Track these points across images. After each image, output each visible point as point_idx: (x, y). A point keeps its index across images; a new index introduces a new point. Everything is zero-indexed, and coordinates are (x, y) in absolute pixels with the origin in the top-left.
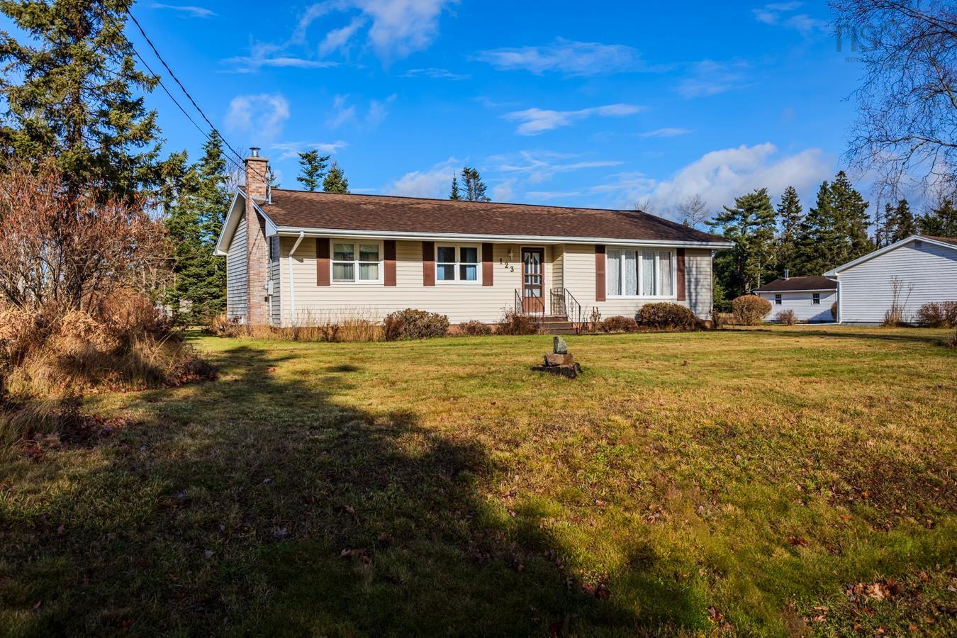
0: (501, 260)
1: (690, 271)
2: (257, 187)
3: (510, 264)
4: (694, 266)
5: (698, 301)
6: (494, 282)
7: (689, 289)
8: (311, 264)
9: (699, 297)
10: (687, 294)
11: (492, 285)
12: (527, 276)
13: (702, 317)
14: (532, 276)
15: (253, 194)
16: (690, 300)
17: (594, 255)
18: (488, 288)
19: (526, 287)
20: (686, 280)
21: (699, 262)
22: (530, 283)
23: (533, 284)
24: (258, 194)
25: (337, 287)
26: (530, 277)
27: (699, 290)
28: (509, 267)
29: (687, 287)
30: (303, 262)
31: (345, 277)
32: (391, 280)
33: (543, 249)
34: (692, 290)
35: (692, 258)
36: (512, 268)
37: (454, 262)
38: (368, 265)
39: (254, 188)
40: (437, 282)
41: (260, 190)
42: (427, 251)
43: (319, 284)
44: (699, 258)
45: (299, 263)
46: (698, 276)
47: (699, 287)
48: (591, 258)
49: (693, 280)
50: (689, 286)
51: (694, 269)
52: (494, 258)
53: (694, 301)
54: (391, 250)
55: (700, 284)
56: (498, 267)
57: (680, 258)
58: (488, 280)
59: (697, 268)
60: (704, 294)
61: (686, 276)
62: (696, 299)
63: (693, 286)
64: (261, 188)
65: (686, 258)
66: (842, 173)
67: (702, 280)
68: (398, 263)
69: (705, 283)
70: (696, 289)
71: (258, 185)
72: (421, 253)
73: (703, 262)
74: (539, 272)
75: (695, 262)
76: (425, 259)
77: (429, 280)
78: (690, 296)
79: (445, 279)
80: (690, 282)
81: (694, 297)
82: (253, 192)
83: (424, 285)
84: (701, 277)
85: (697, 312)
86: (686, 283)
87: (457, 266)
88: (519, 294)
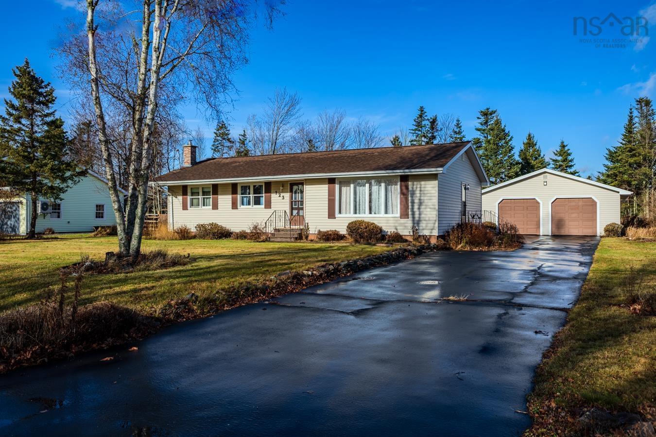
0: (276, 192)
1: (413, 194)
3: (282, 194)
4: (418, 189)
5: (422, 219)
6: (272, 206)
7: (413, 209)
8: (180, 199)
9: (423, 216)
10: (410, 213)
11: (271, 208)
12: (292, 202)
13: (426, 233)
14: (298, 201)
16: (414, 218)
17: (327, 186)
18: (268, 210)
20: (410, 201)
21: (423, 186)
22: (297, 206)
25: (191, 211)
26: (296, 202)
27: (421, 210)
29: (410, 207)
30: (177, 198)
31: (196, 205)
32: (215, 207)
33: (303, 183)
34: (416, 209)
35: (415, 183)
36: (283, 196)
37: (250, 194)
40: (239, 207)
42: (234, 188)
43: (183, 209)
44: (423, 183)
46: (422, 198)
47: (423, 207)
48: (325, 188)
49: (416, 201)
50: (413, 206)
51: (418, 192)
52: (272, 191)
53: (417, 219)
54: (215, 190)
55: (424, 204)
56: (274, 197)
57: (403, 183)
58: (268, 205)
59: (421, 191)
60: (428, 213)
61: (410, 198)
62: (419, 217)
63: (416, 207)
65: (410, 183)
67: (426, 201)
68: (220, 197)
69: (429, 204)
70: (419, 209)
72: (231, 190)
73: (427, 186)
74: (300, 199)
75: (419, 186)
76: (233, 194)
77: (234, 206)
78: (413, 214)
80: (413, 203)
81: (417, 216)
83: (232, 209)
84: (426, 198)
85: (421, 228)
86: (410, 204)
87: (251, 197)
88: (288, 214)
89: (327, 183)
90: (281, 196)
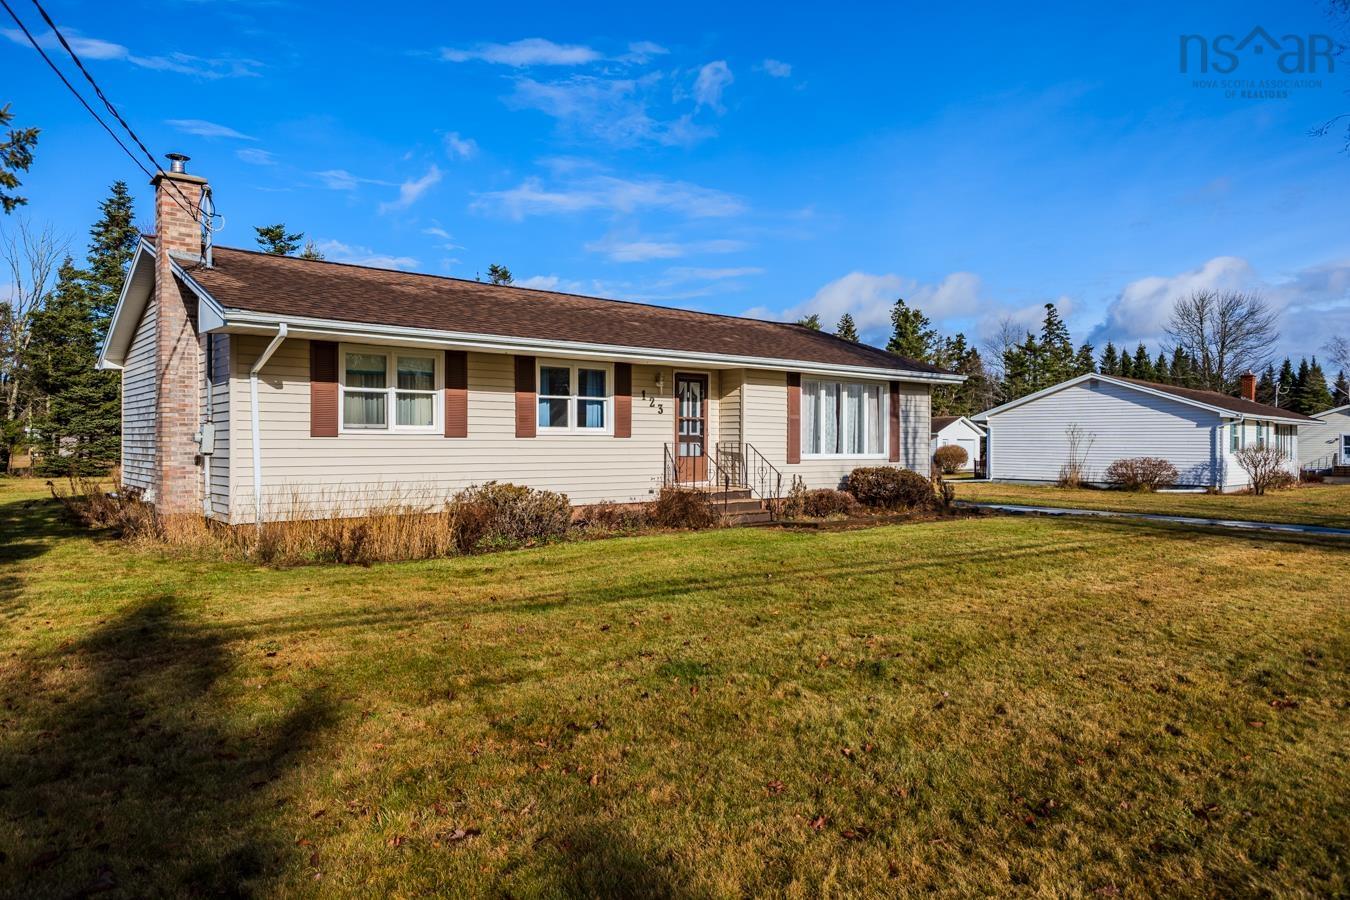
0: (644, 392)
1: (906, 417)
2: (180, 234)
3: (658, 401)
4: (913, 409)
5: (918, 461)
6: (633, 431)
7: (906, 443)
8: (299, 393)
9: (917, 456)
10: (902, 451)
11: (629, 436)
12: (681, 421)
14: (688, 421)
15: (172, 247)
16: (907, 460)
17: (785, 389)
18: (622, 442)
19: (682, 439)
20: (901, 430)
21: (917, 403)
22: (685, 433)
23: (691, 434)
24: (184, 248)
25: (352, 438)
26: (685, 423)
27: (917, 446)
28: (656, 406)
29: (902, 440)
30: (282, 388)
31: (368, 420)
32: (457, 427)
33: (707, 376)
34: (909, 446)
35: (909, 397)
36: (660, 406)
37: (568, 394)
38: (412, 396)
39: (175, 234)
40: (540, 430)
41: (188, 240)
42: (523, 372)
43: (315, 433)
44: (918, 397)
45: (273, 390)
46: (917, 425)
47: (917, 440)
48: (780, 392)
49: (910, 430)
50: (906, 438)
51: (912, 414)
52: (633, 389)
53: (911, 462)
54: (458, 369)
55: (919, 436)
56: (638, 405)
57: (895, 396)
58: (623, 428)
59: (915, 412)
60: (921, 451)
61: (902, 425)
62: (914, 456)
63: (910, 440)
64: (190, 236)
65: (902, 397)
66: (900, 302)
67: (920, 430)
68: (473, 396)
69: (924, 435)
70: (914, 443)
71: (183, 230)
72: (512, 376)
73: (922, 404)
74: (698, 415)
75: (912, 404)
76: (519, 388)
77: (525, 427)
78: (907, 454)
79: (552, 424)
80: (906, 433)
81: (911, 456)
82: (172, 243)
83: (517, 437)
84: (920, 425)
86: (902, 435)
87: (573, 401)
88: (670, 451)
89: (785, 383)
90: (656, 403)
